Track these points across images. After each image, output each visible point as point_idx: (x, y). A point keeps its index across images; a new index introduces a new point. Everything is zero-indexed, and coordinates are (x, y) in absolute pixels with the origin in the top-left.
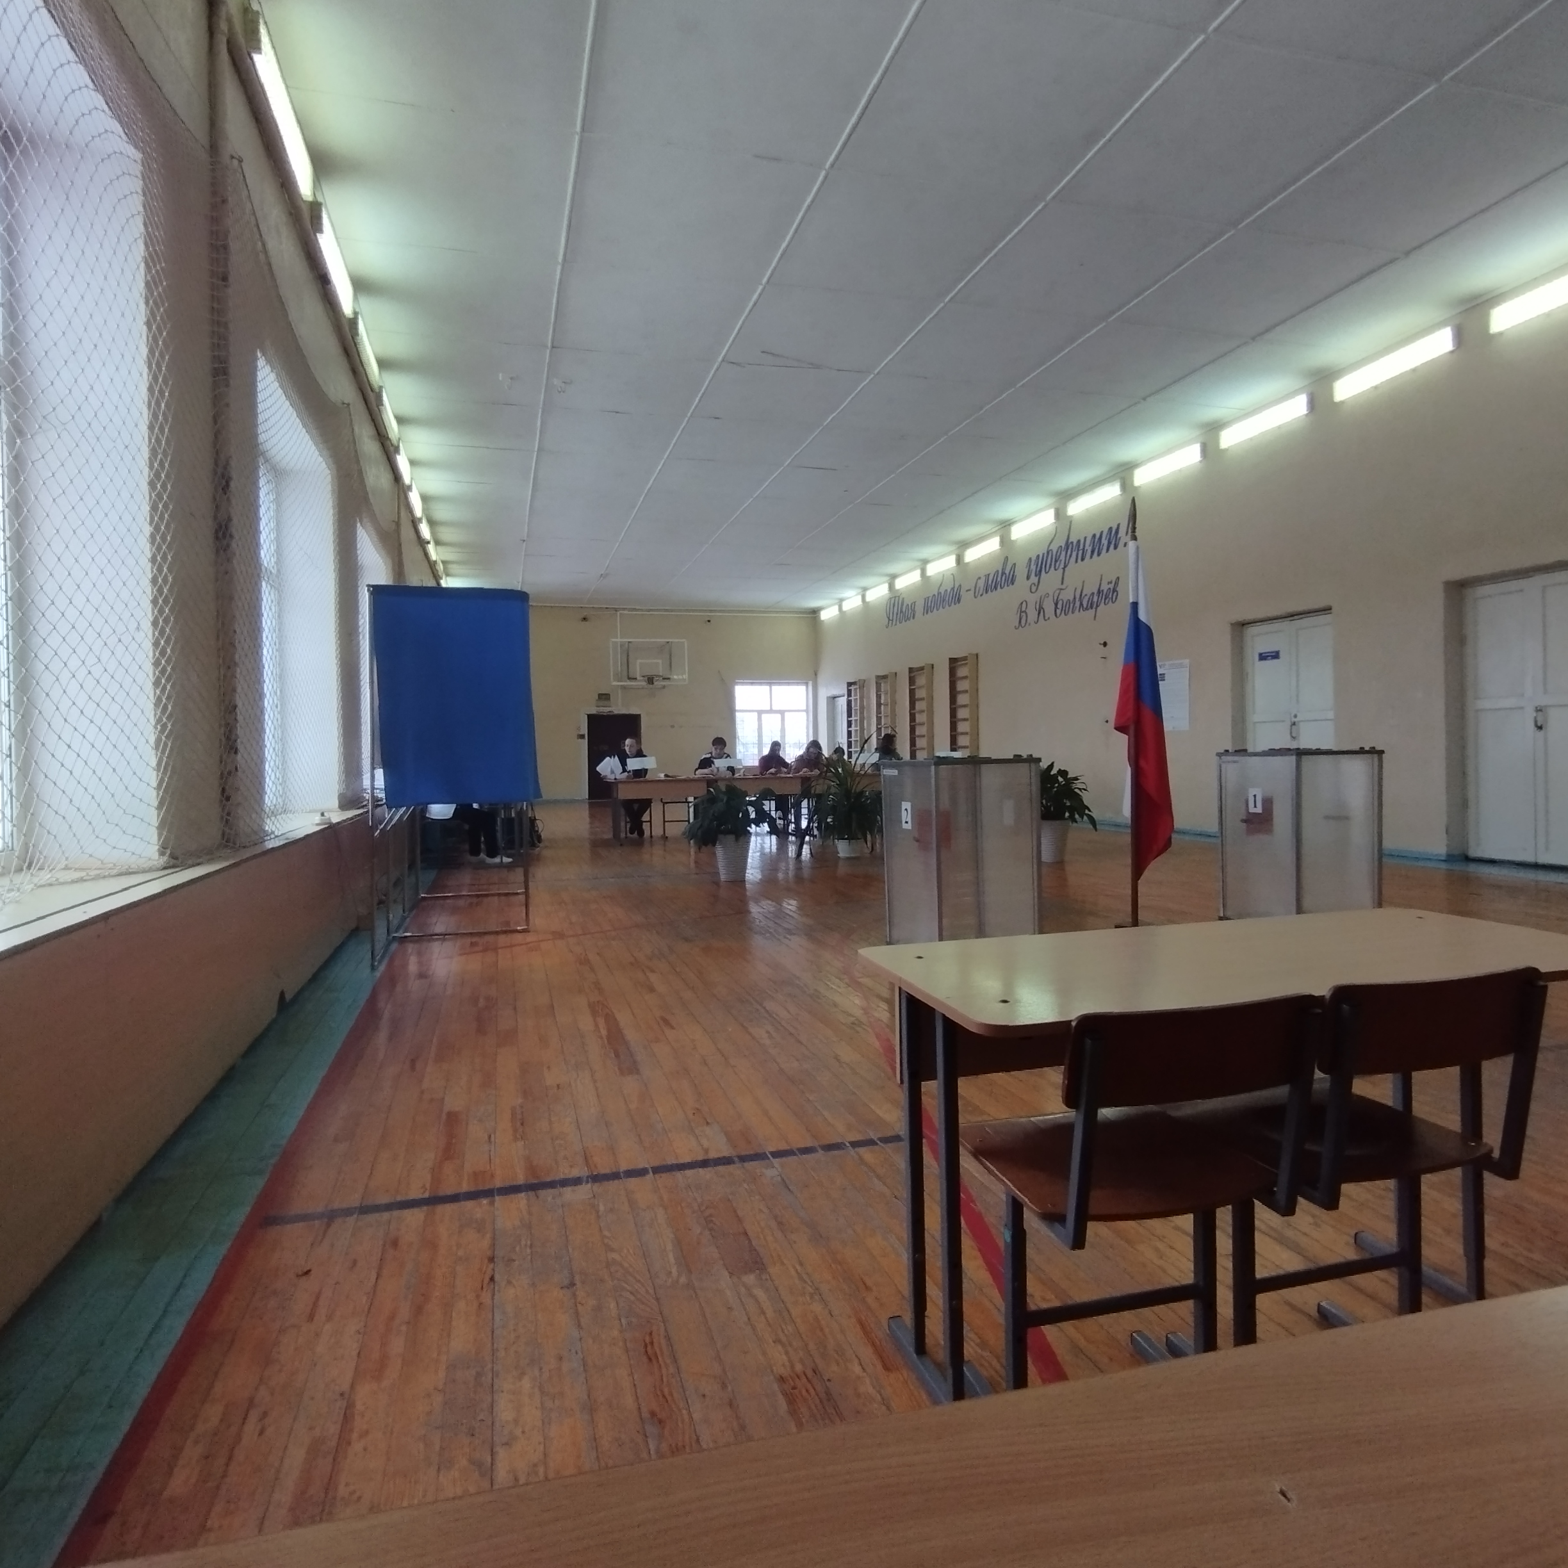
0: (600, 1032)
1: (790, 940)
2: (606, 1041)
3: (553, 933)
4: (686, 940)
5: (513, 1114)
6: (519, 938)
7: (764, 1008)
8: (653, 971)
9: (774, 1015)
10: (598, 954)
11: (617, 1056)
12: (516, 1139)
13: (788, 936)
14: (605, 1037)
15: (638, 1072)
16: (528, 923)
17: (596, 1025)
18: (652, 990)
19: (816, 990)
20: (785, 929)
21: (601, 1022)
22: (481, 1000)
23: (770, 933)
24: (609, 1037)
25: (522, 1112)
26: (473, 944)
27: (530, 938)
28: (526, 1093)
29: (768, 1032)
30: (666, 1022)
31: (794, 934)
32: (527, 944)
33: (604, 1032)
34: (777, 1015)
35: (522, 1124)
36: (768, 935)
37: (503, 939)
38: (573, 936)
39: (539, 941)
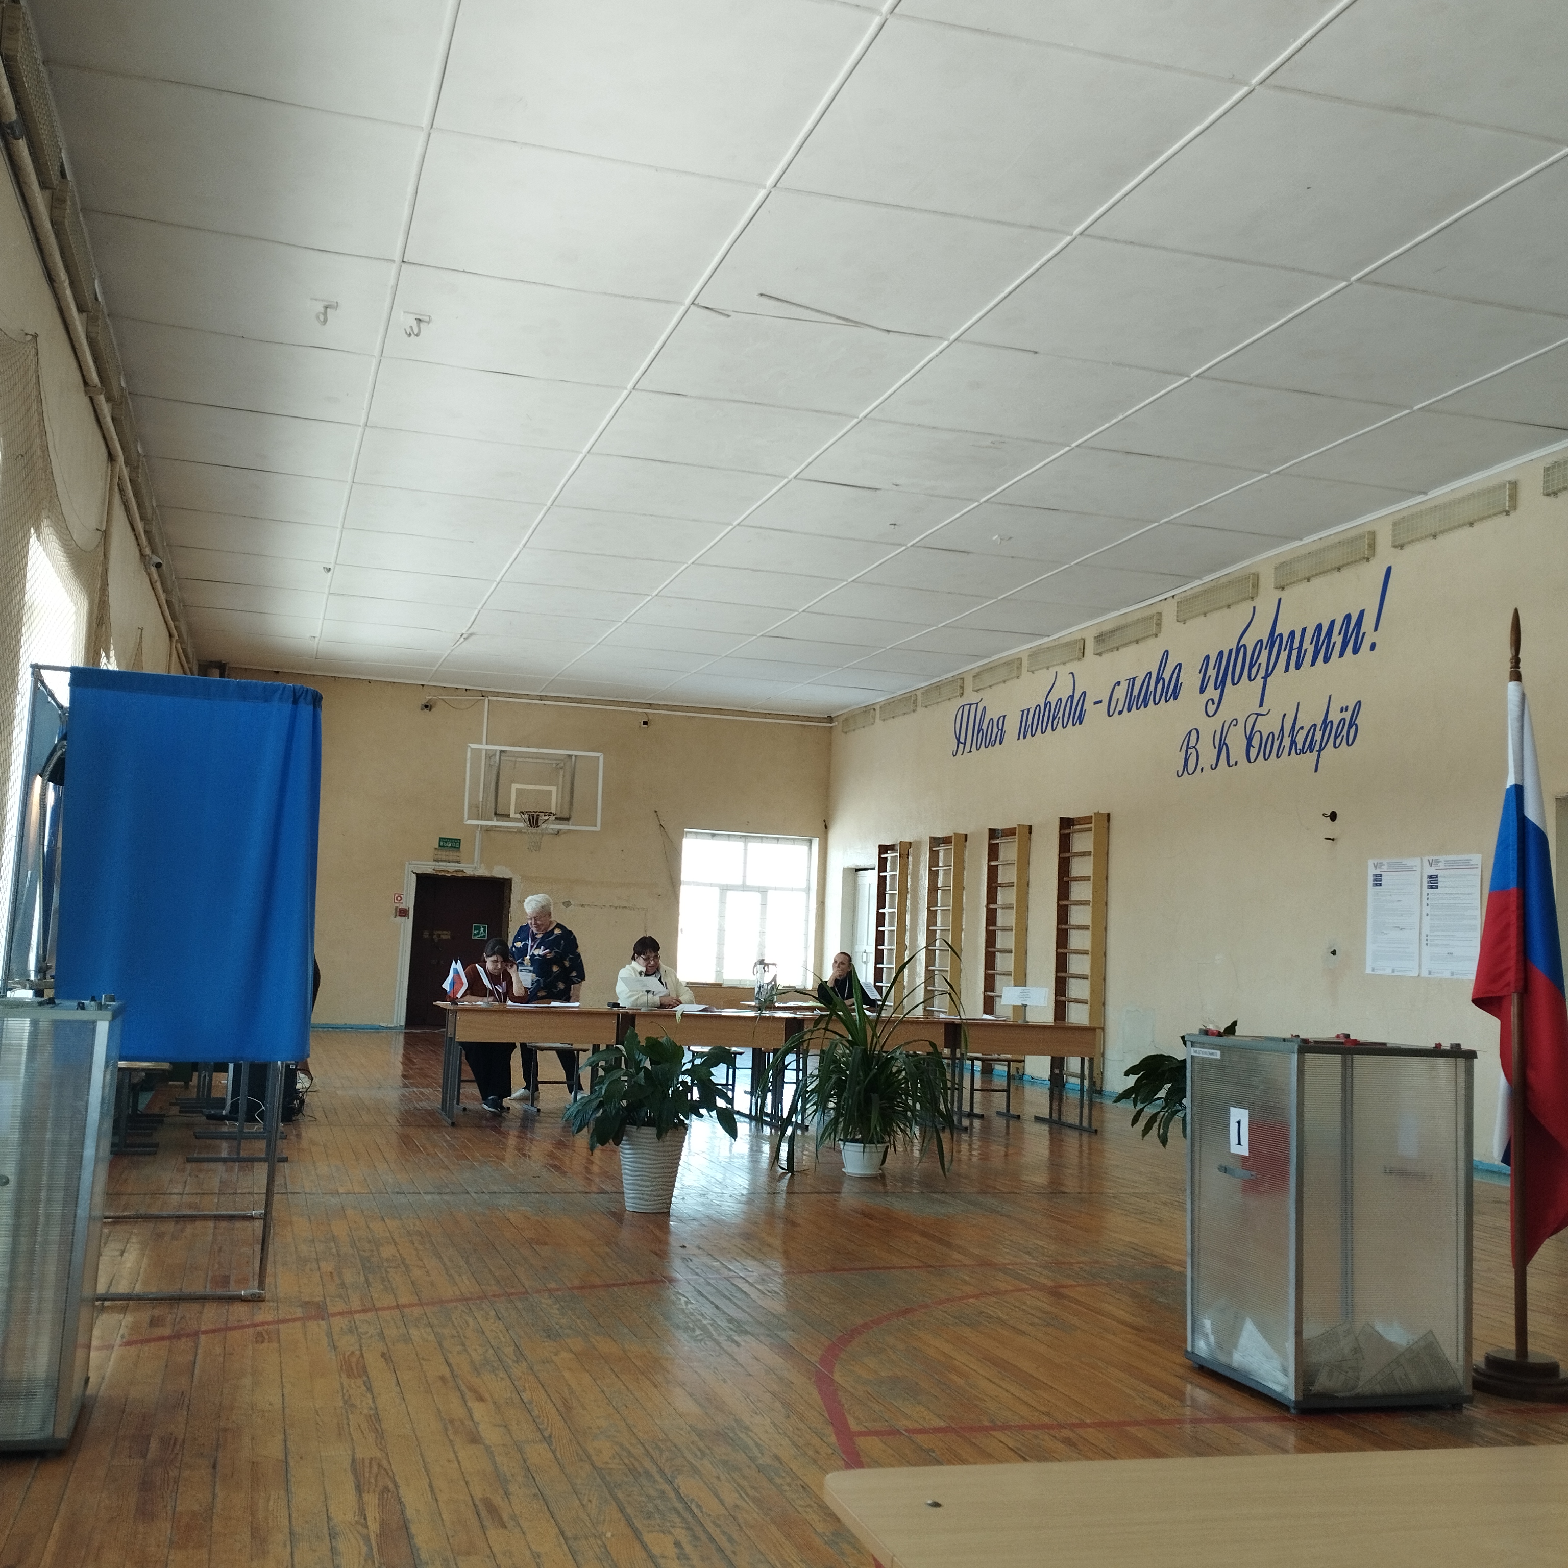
0: (366, 1526)
1: (738, 1345)
2: (375, 1549)
3: (306, 1304)
4: (551, 1334)
6: (240, 1311)
7: (677, 1491)
8: (481, 1399)
9: (693, 1507)
10: (383, 1355)
13: (737, 1338)
14: (373, 1537)
16: (261, 1286)
17: (362, 1512)
18: (474, 1439)
19: (776, 1457)
20: (731, 1320)
21: (372, 1500)
22: (154, 1444)
23: (704, 1328)
24: (382, 1536)
26: (154, 1322)
27: (264, 1314)
29: (678, 1544)
30: (493, 1511)
31: (746, 1332)
32: (256, 1325)
33: (374, 1526)
34: (699, 1507)
36: (698, 1332)
37: (211, 1315)
38: (341, 1314)
39: (279, 1322)
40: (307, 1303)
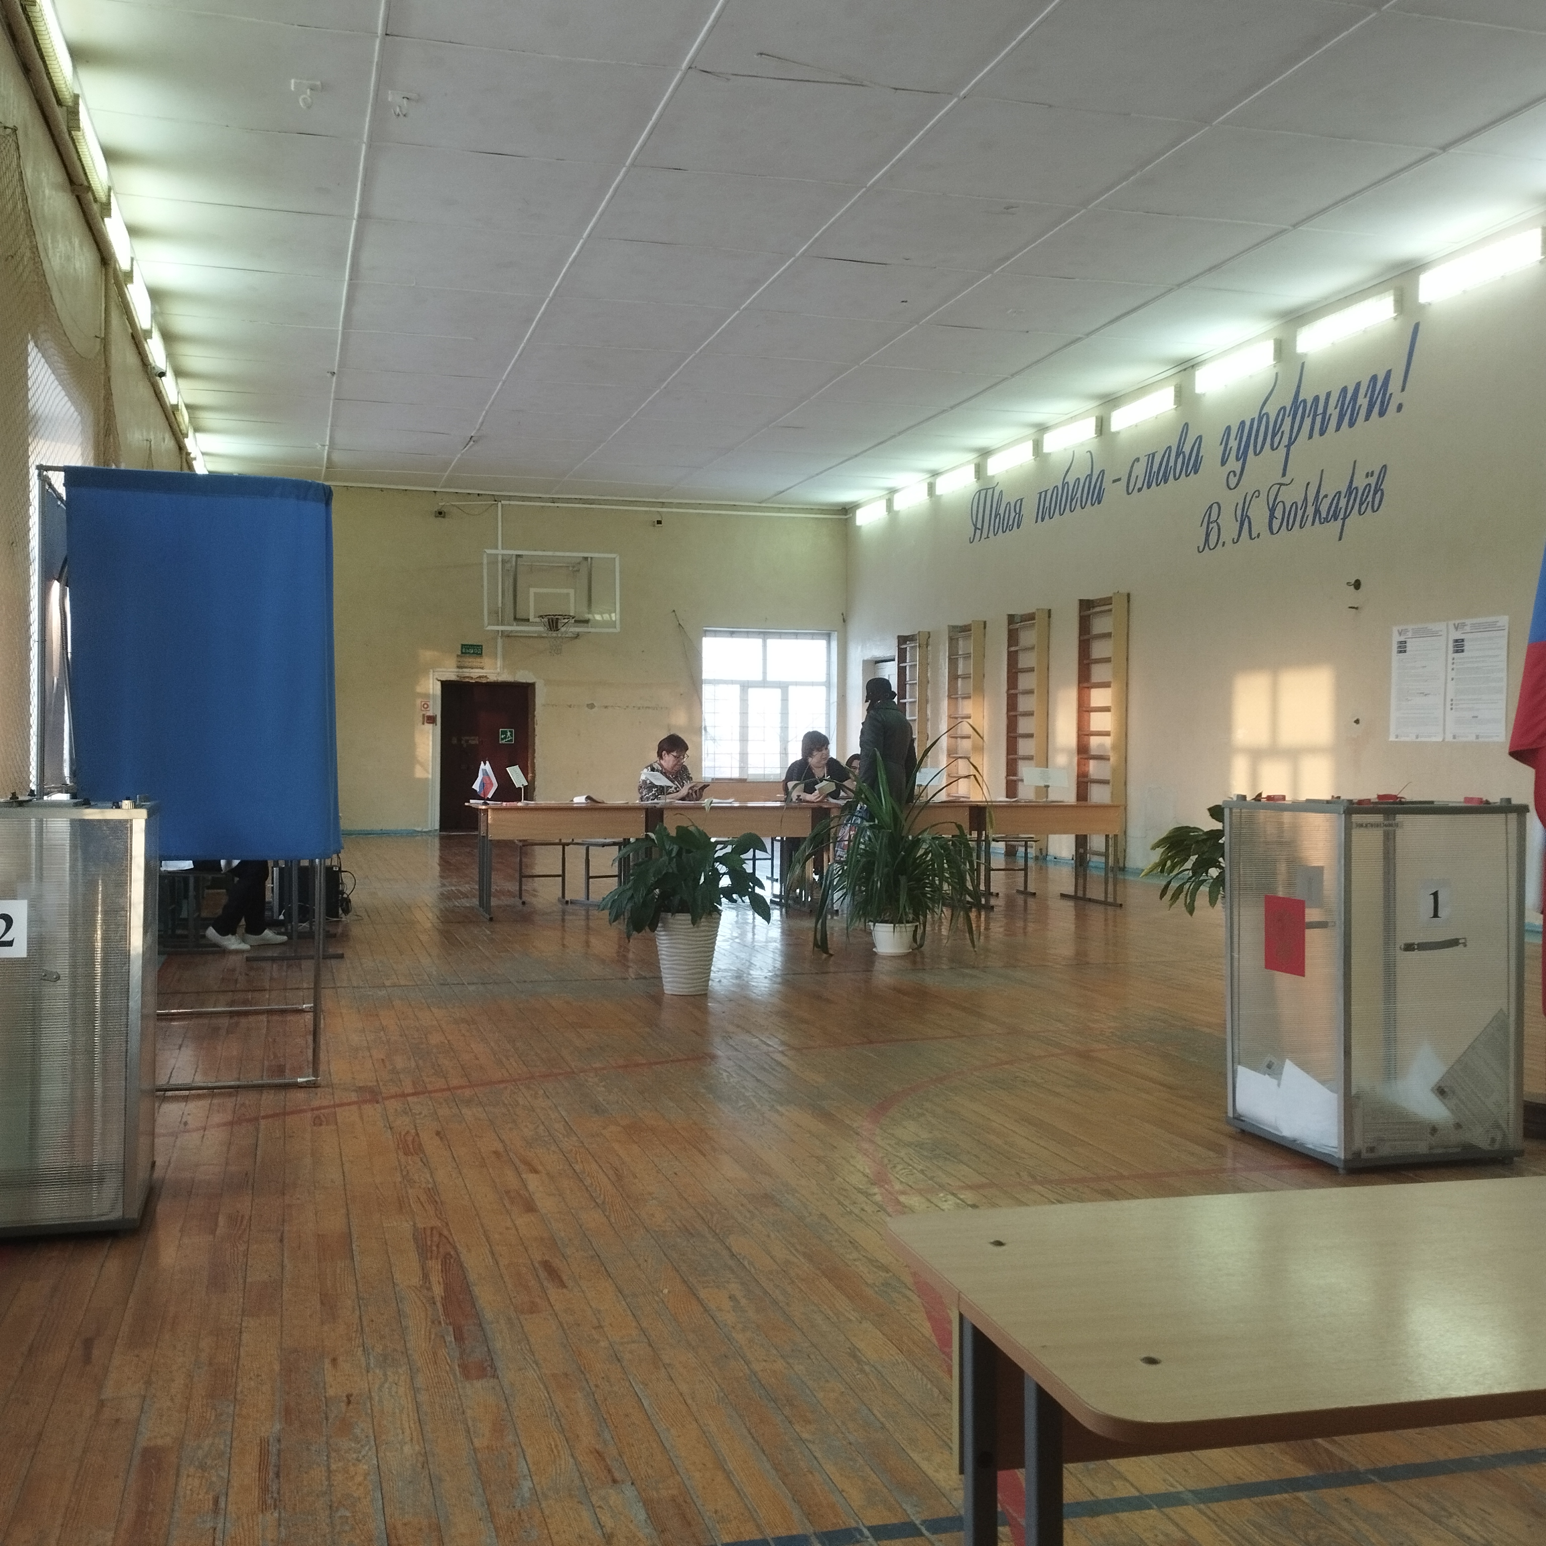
0: (429, 1289)
1: (780, 1114)
2: (441, 1311)
3: (360, 1090)
4: (597, 1109)
5: (264, 1453)
6: (299, 1098)
7: (729, 1249)
8: (535, 1171)
9: (746, 1263)
10: (438, 1133)
11: (459, 1337)
12: (264, 1507)
13: (779, 1108)
14: (438, 1299)
15: (495, 1376)
16: (316, 1073)
17: (426, 1277)
18: (530, 1207)
19: (822, 1215)
21: (435, 1266)
22: (222, 1221)
23: (746, 1100)
24: (447, 1299)
25: (279, 1451)
26: (214, 1111)
27: (320, 1099)
28: (288, 1413)
29: (732, 1298)
30: (553, 1273)
32: (312, 1110)
33: (438, 1290)
34: (751, 1263)
35: (278, 1475)
36: (743, 1104)
37: (268, 1099)
38: (395, 1096)
39: (335, 1106)
40: (360, 1088)
